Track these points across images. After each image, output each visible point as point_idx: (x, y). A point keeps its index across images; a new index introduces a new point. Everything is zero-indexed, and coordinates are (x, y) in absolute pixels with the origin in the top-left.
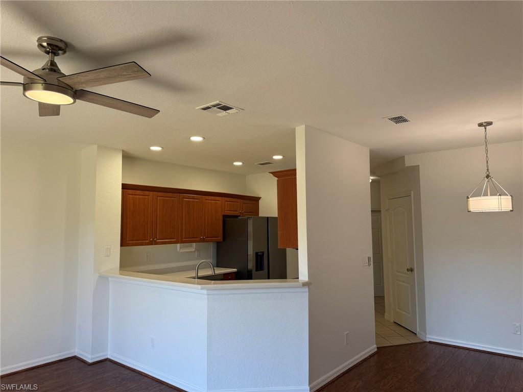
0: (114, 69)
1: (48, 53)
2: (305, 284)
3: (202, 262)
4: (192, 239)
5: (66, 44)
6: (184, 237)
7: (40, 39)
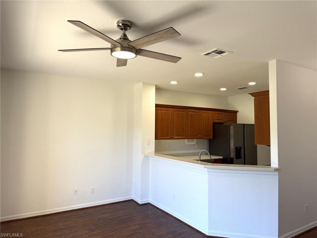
0: (159, 34)
1: (122, 29)
2: (276, 170)
3: (203, 151)
4: (194, 137)
5: (131, 23)
6: (189, 135)
7: (118, 22)
